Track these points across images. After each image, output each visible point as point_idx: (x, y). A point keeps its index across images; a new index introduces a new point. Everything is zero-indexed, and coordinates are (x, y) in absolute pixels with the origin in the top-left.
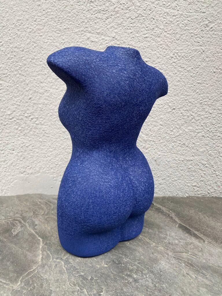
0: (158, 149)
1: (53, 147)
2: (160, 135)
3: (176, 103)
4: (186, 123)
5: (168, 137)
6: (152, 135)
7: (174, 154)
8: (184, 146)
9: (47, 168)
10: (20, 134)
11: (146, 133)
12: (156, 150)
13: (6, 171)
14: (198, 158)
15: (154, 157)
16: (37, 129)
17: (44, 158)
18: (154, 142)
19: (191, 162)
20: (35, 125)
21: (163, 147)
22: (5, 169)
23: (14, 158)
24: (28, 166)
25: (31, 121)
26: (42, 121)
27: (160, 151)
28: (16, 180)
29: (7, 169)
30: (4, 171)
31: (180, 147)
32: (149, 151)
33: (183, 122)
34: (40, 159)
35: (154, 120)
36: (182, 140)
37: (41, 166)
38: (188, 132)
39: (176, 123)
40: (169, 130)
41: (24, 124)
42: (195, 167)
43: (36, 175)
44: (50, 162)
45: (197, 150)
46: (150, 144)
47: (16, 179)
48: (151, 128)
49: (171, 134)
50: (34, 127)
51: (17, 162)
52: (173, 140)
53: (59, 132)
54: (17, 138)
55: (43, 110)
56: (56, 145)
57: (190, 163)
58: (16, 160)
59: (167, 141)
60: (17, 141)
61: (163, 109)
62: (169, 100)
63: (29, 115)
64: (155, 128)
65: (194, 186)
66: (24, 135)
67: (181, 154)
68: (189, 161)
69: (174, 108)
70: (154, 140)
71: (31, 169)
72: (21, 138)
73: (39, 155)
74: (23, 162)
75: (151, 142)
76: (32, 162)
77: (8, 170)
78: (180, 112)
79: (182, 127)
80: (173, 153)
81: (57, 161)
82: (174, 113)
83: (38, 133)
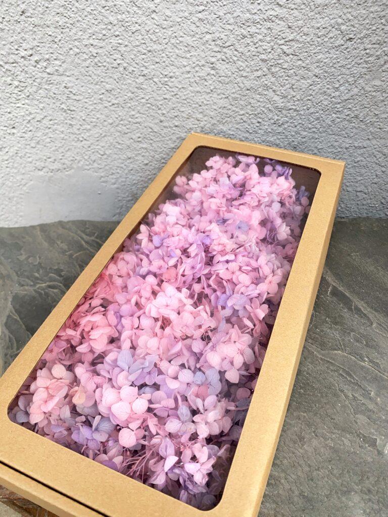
0: (303, 125)
1: (91, 122)
2: (309, 98)
3: (357, 26)
4: (370, 71)
5: (326, 103)
6: (294, 97)
7: (333, 136)
8: (354, 121)
9: (86, 160)
10: (20, 95)
11: (282, 93)
12: (298, 127)
13: (8, 166)
14: (379, 144)
15: (293, 141)
16: (52, 83)
17: (76, 142)
18: (297, 111)
19: (362, 151)
20: (45, 75)
21: (313, 122)
22: (6, 162)
23: (18, 142)
24: (48, 157)
25: (35, 67)
26: (61, 66)
27: (307, 130)
28: (32, 182)
29: (11, 162)
30: (4, 167)
31: (346, 122)
32: (285, 129)
33: (363, 70)
34: (69, 144)
35: (304, 65)
36: (354, 109)
37: (74, 157)
38: (370, 92)
39: (348, 72)
40: (331, 87)
41: (23, 74)
42: (367, 159)
43: (67, 173)
44: (89, 149)
45: (380, 129)
46: (289, 115)
47: (31, 180)
48: (293, 82)
49: (333, 95)
50: (44, 80)
51: (26, 150)
52: (336, 107)
53: (99, 90)
54: (15, 103)
55: (56, 40)
56: (96, 118)
57: (360, 153)
58: (22, 147)
59: (322, 110)
60: (15, 109)
61: (326, 39)
62: (343, 15)
63: (30, 52)
64: (303, 82)
65: (358, 191)
66: (28, 96)
67: (346, 135)
68: (360, 148)
69: (351, 36)
70: (298, 109)
71: (56, 162)
72: (24, 104)
73: (66, 137)
74: (38, 150)
75: (291, 111)
76: (54, 151)
77: (11, 164)
78: (362, 48)
79: (361, 81)
80: (331, 133)
81: (102, 149)
82: (348, 50)
83: (56, 92)
